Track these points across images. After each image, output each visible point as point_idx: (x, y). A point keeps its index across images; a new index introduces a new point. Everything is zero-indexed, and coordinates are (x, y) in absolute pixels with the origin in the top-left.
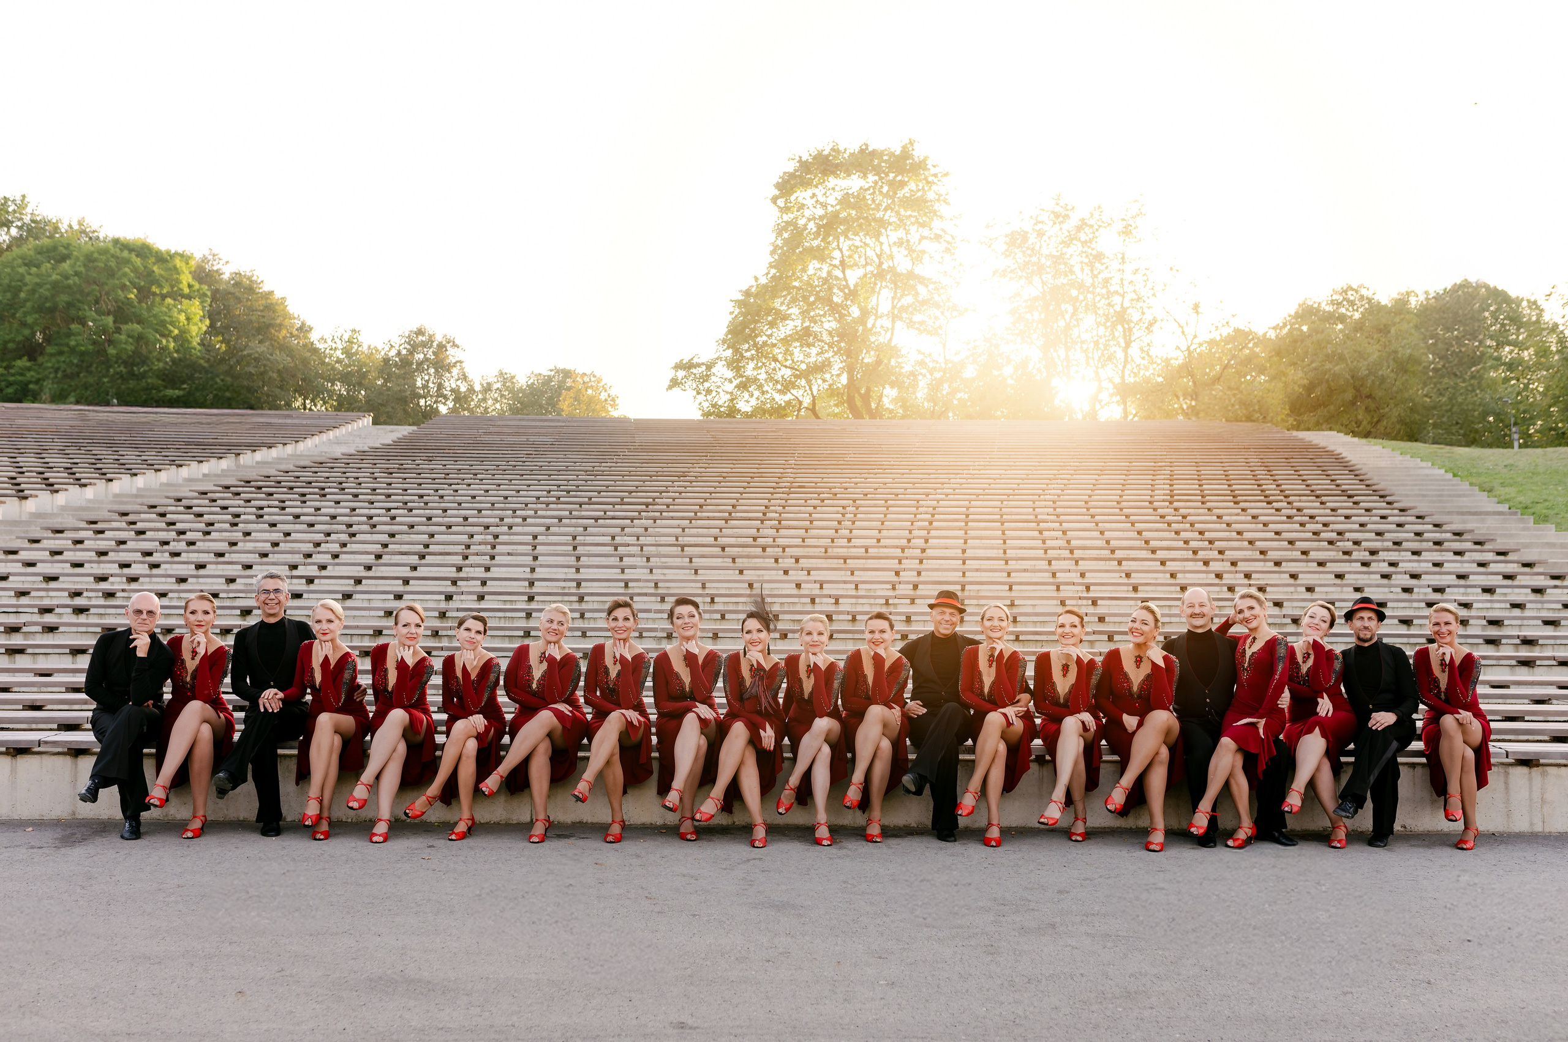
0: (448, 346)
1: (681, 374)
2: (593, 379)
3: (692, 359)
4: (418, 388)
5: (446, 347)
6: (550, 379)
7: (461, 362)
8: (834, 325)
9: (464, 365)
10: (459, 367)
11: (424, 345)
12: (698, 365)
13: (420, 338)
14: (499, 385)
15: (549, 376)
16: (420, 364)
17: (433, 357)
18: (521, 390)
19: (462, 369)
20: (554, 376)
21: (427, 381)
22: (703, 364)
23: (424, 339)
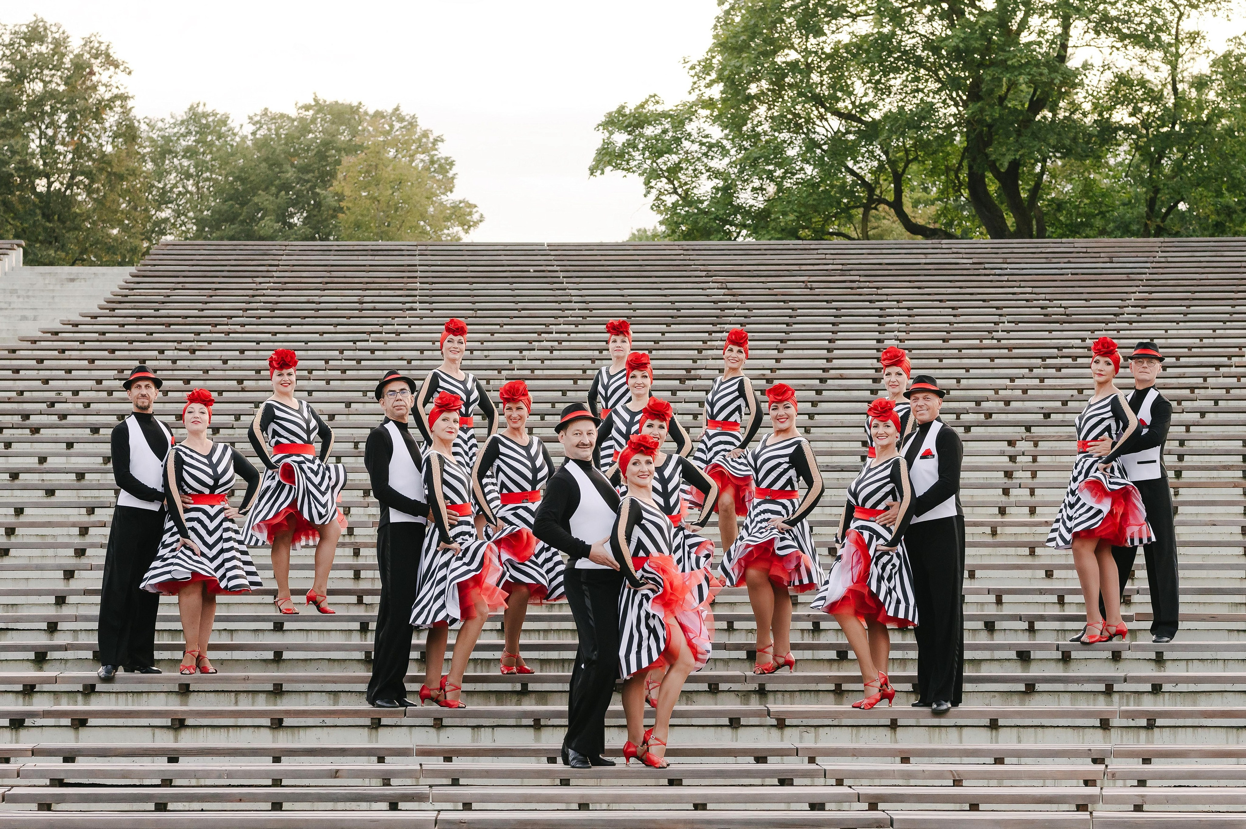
0: (96, 64)
1: (620, 138)
2: (397, 125)
3: (642, 106)
4: (33, 155)
5: (90, 66)
6: (304, 127)
7: (123, 98)
8: (939, 27)
9: (130, 104)
10: (118, 109)
11: (42, 62)
12: (658, 117)
13: (36, 47)
14: (190, 141)
15: (302, 120)
16: (38, 102)
17: (62, 88)
18: (239, 151)
19: (126, 112)
20: (313, 120)
21: (52, 141)
22: (665, 115)
23: (44, 49)
